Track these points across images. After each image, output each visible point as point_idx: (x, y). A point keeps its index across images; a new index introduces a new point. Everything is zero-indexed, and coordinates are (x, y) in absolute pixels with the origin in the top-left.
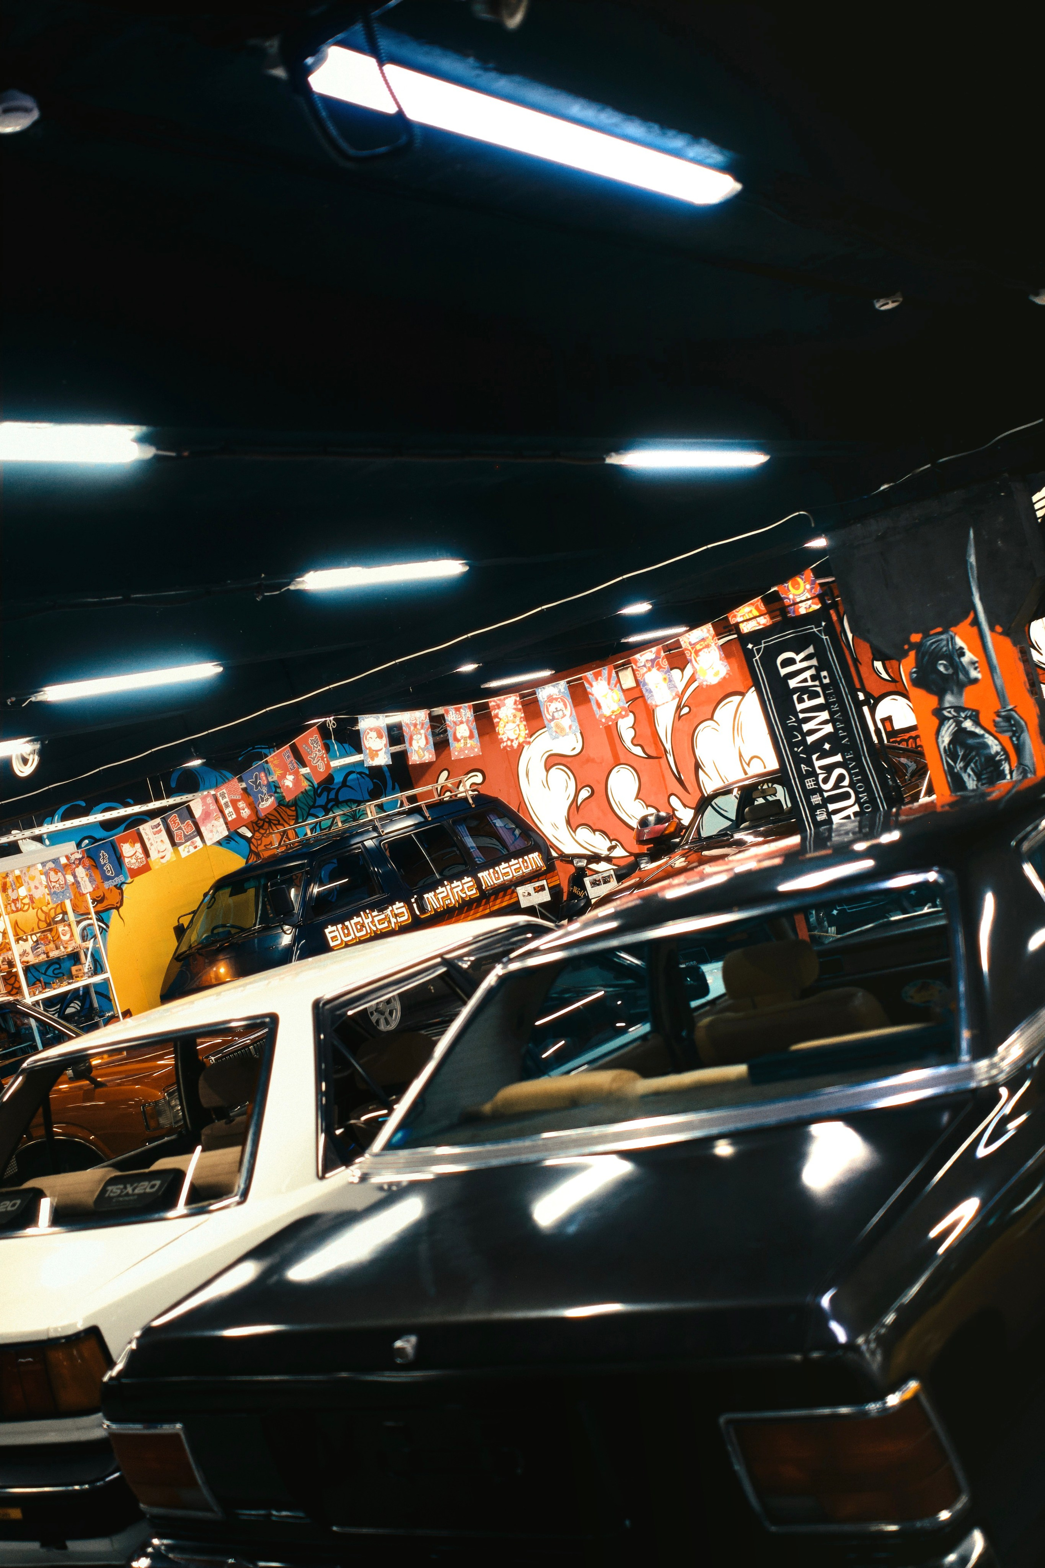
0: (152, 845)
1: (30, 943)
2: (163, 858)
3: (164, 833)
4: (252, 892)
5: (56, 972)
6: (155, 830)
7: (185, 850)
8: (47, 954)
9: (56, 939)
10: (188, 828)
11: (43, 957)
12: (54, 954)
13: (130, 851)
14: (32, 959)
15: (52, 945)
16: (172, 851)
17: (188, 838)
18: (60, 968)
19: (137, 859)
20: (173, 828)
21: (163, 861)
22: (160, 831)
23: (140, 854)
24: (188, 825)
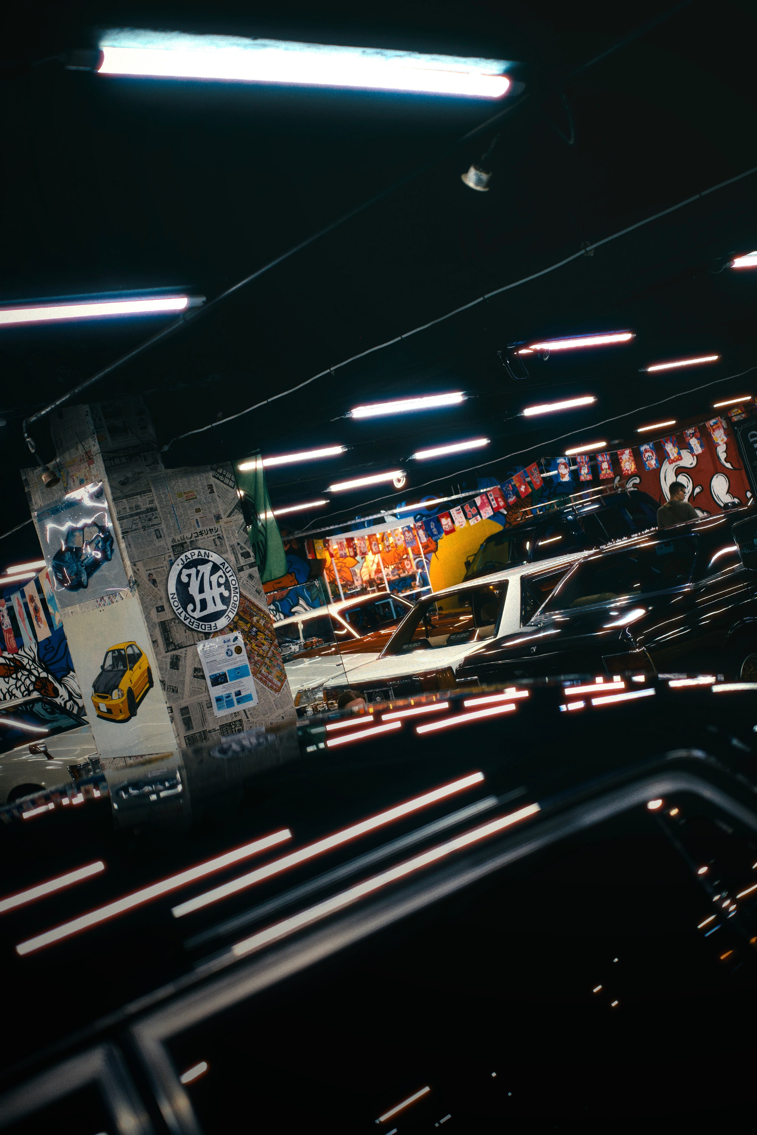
0: (456, 519)
1: (391, 569)
2: (461, 525)
3: (462, 513)
4: (506, 544)
5: (404, 585)
6: (458, 512)
7: (472, 522)
8: (399, 575)
9: (404, 569)
10: (474, 511)
11: (397, 577)
12: (402, 575)
13: (445, 522)
14: (392, 578)
15: (401, 571)
16: (466, 521)
17: (474, 516)
18: (405, 583)
19: (449, 526)
20: (467, 511)
21: (462, 527)
22: (460, 512)
23: (450, 524)
24: (474, 509)
